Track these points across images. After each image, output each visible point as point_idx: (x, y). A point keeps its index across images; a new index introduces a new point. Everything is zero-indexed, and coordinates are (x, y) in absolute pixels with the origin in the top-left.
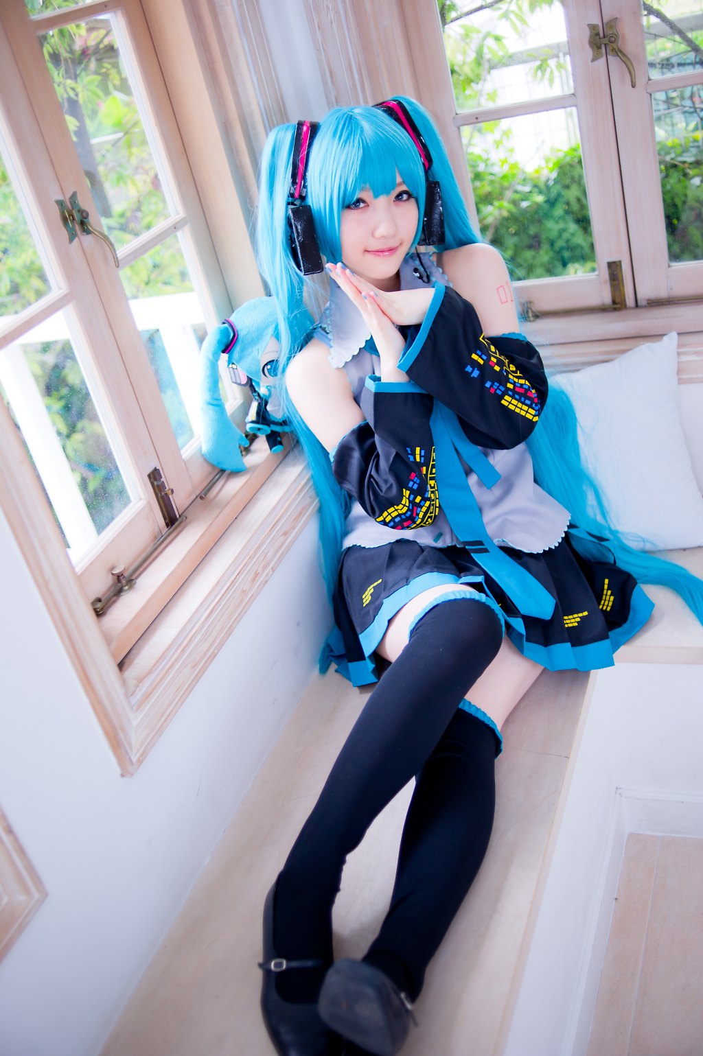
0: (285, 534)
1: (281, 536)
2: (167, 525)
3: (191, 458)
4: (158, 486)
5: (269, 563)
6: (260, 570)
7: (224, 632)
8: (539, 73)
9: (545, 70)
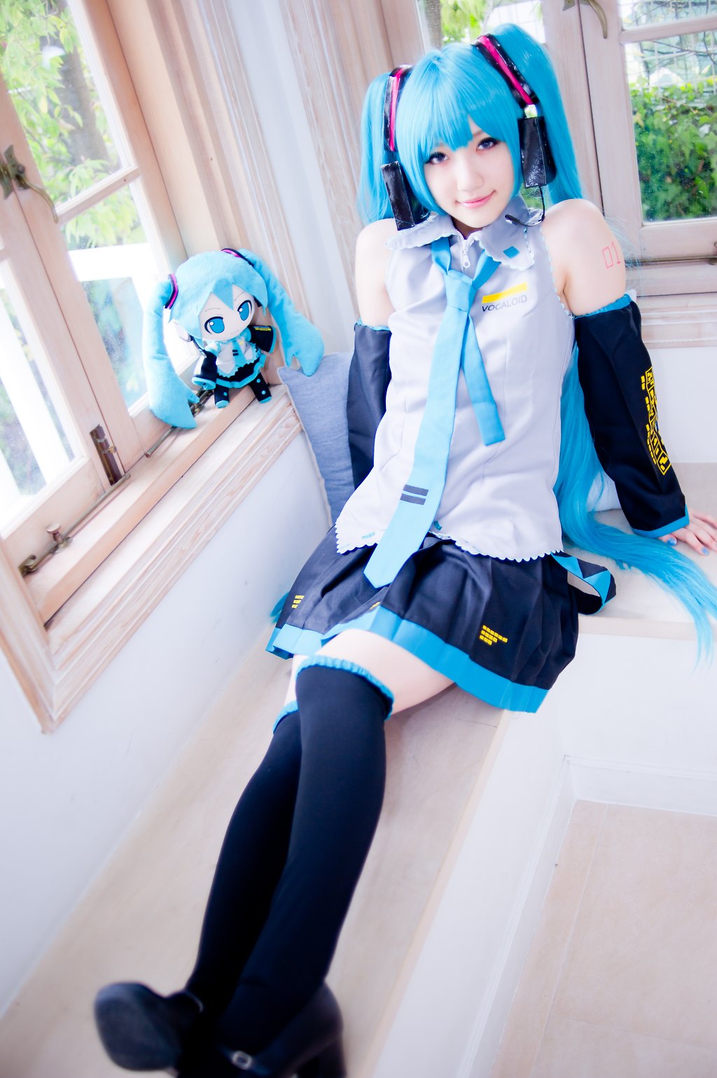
0: (232, 493)
1: (228, 495)
2: (112, 483)
3: (140, 414)
4: (101, 444)
5: (212, 523)
6: (201, 530)
7: (159, 592)
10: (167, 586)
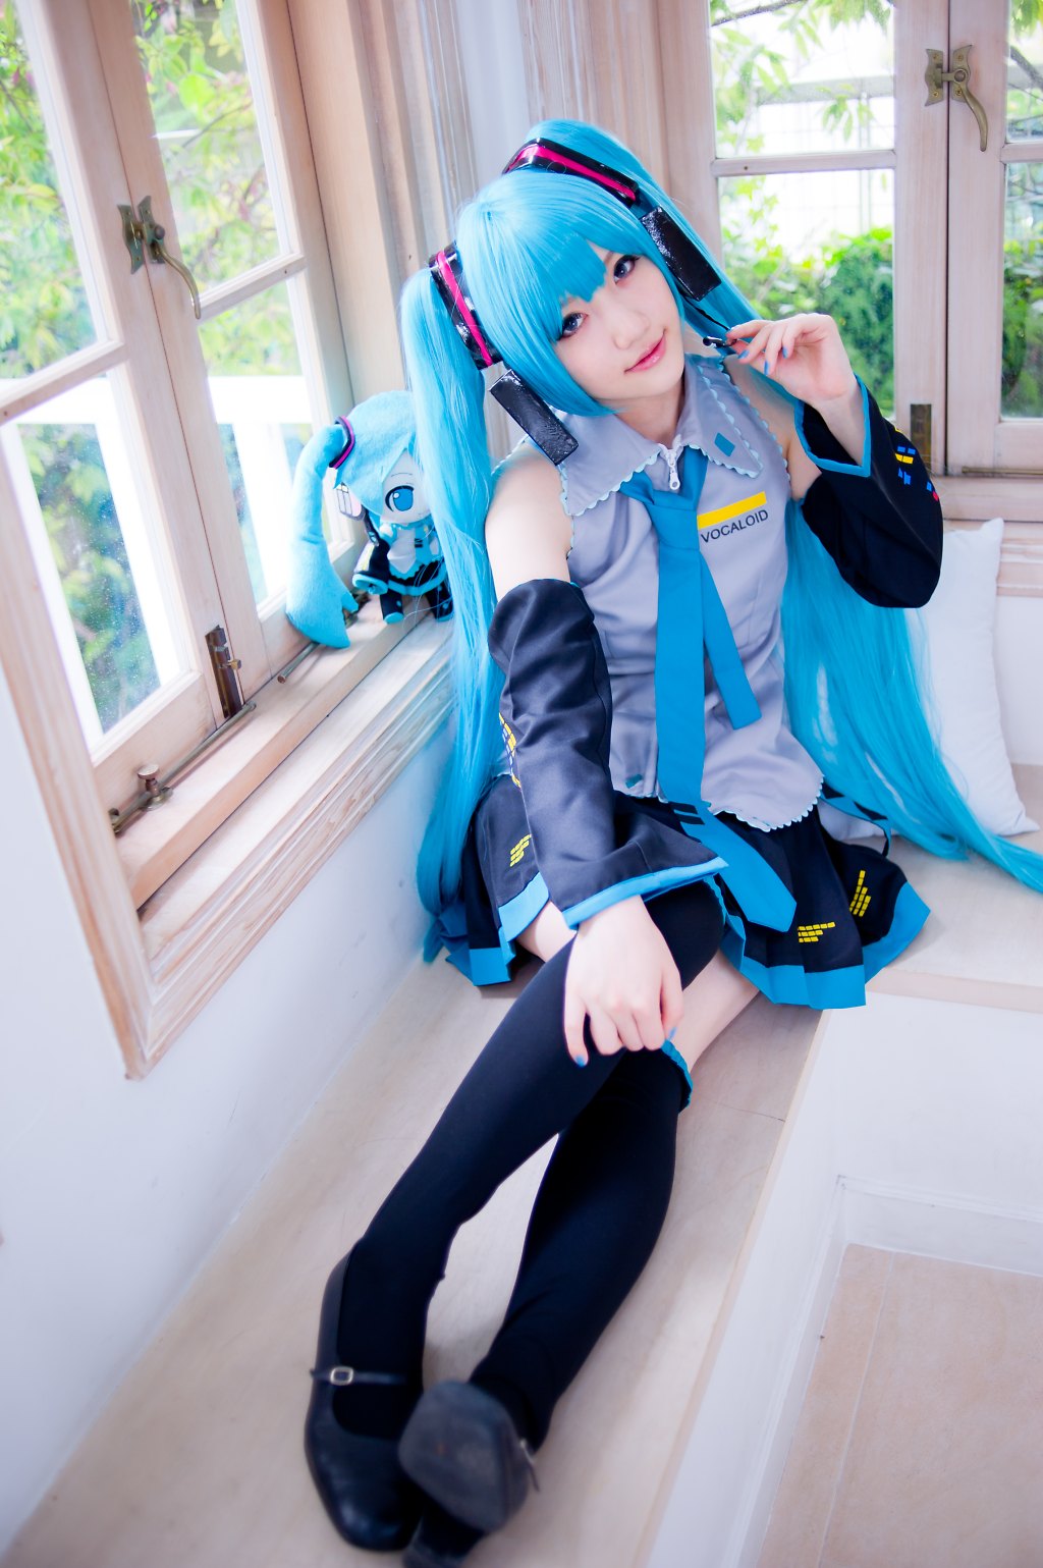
0: (398, 747)
1: (393, 749)
2: (226, 714)
3: (271, 618)
4: (218, 653)
5: (370, 788)
6: (357, 796)
7: (296, 882)
8: (832, 118)
9: (841, 115)
10: (307, 873)
